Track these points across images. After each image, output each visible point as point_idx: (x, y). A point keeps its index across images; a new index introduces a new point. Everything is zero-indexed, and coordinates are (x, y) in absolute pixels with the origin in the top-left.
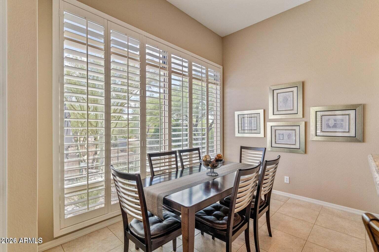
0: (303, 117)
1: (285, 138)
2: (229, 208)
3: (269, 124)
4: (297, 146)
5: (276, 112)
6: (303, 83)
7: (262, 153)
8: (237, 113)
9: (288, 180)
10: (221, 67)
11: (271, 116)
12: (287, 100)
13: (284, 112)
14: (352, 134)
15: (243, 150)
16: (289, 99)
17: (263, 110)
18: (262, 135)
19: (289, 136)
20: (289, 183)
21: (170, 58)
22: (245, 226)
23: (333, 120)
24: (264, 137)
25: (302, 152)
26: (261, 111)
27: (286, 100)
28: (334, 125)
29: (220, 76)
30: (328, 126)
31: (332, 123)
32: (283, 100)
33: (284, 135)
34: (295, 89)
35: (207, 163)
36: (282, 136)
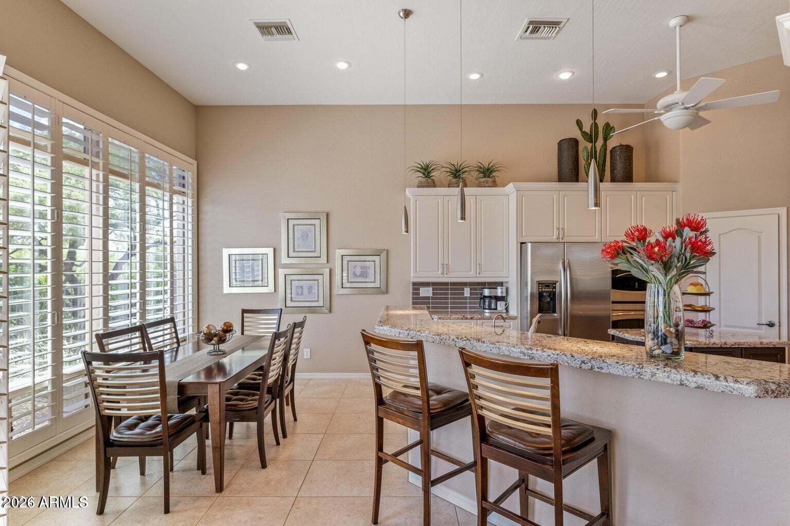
0: (327, 262)
1: (304, 292)
2: (262, 372)
3: (281, 272)
4: (321, 303)
5: (291, 254)
6: (328, 215)
7: (277, 317)
8: (226, 252)
9: (309, 354)
10: (195, 163)
11: (284, 260)
12: (307, 236)
13: (304, 254)
14: (377, 285)
15: (245, 315)
16: (310, 235)
17: (272, 249)
18: (271, 289)
19: (310, 288)
20: (311, 358)
21: (106, 144)
22: (272, 406)
23: (360, 268)
24: (273, 291)
25: (327, 311)
26: (270, 251)
27: (305, 236)
28: (361, 274)
29: (192, 179)
30: (355, 275)
31: (358, 271)
32: (302, 236)
33: (304, 288)
34: (317, 222)
35: (209, 338)
36: (301, 289)
